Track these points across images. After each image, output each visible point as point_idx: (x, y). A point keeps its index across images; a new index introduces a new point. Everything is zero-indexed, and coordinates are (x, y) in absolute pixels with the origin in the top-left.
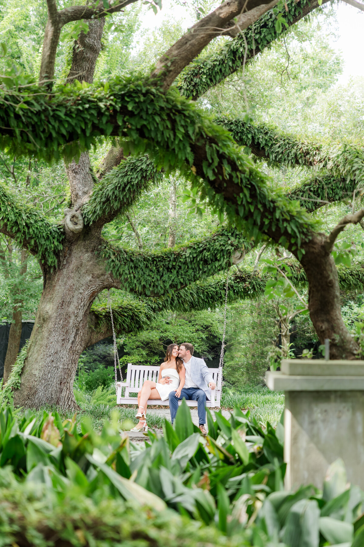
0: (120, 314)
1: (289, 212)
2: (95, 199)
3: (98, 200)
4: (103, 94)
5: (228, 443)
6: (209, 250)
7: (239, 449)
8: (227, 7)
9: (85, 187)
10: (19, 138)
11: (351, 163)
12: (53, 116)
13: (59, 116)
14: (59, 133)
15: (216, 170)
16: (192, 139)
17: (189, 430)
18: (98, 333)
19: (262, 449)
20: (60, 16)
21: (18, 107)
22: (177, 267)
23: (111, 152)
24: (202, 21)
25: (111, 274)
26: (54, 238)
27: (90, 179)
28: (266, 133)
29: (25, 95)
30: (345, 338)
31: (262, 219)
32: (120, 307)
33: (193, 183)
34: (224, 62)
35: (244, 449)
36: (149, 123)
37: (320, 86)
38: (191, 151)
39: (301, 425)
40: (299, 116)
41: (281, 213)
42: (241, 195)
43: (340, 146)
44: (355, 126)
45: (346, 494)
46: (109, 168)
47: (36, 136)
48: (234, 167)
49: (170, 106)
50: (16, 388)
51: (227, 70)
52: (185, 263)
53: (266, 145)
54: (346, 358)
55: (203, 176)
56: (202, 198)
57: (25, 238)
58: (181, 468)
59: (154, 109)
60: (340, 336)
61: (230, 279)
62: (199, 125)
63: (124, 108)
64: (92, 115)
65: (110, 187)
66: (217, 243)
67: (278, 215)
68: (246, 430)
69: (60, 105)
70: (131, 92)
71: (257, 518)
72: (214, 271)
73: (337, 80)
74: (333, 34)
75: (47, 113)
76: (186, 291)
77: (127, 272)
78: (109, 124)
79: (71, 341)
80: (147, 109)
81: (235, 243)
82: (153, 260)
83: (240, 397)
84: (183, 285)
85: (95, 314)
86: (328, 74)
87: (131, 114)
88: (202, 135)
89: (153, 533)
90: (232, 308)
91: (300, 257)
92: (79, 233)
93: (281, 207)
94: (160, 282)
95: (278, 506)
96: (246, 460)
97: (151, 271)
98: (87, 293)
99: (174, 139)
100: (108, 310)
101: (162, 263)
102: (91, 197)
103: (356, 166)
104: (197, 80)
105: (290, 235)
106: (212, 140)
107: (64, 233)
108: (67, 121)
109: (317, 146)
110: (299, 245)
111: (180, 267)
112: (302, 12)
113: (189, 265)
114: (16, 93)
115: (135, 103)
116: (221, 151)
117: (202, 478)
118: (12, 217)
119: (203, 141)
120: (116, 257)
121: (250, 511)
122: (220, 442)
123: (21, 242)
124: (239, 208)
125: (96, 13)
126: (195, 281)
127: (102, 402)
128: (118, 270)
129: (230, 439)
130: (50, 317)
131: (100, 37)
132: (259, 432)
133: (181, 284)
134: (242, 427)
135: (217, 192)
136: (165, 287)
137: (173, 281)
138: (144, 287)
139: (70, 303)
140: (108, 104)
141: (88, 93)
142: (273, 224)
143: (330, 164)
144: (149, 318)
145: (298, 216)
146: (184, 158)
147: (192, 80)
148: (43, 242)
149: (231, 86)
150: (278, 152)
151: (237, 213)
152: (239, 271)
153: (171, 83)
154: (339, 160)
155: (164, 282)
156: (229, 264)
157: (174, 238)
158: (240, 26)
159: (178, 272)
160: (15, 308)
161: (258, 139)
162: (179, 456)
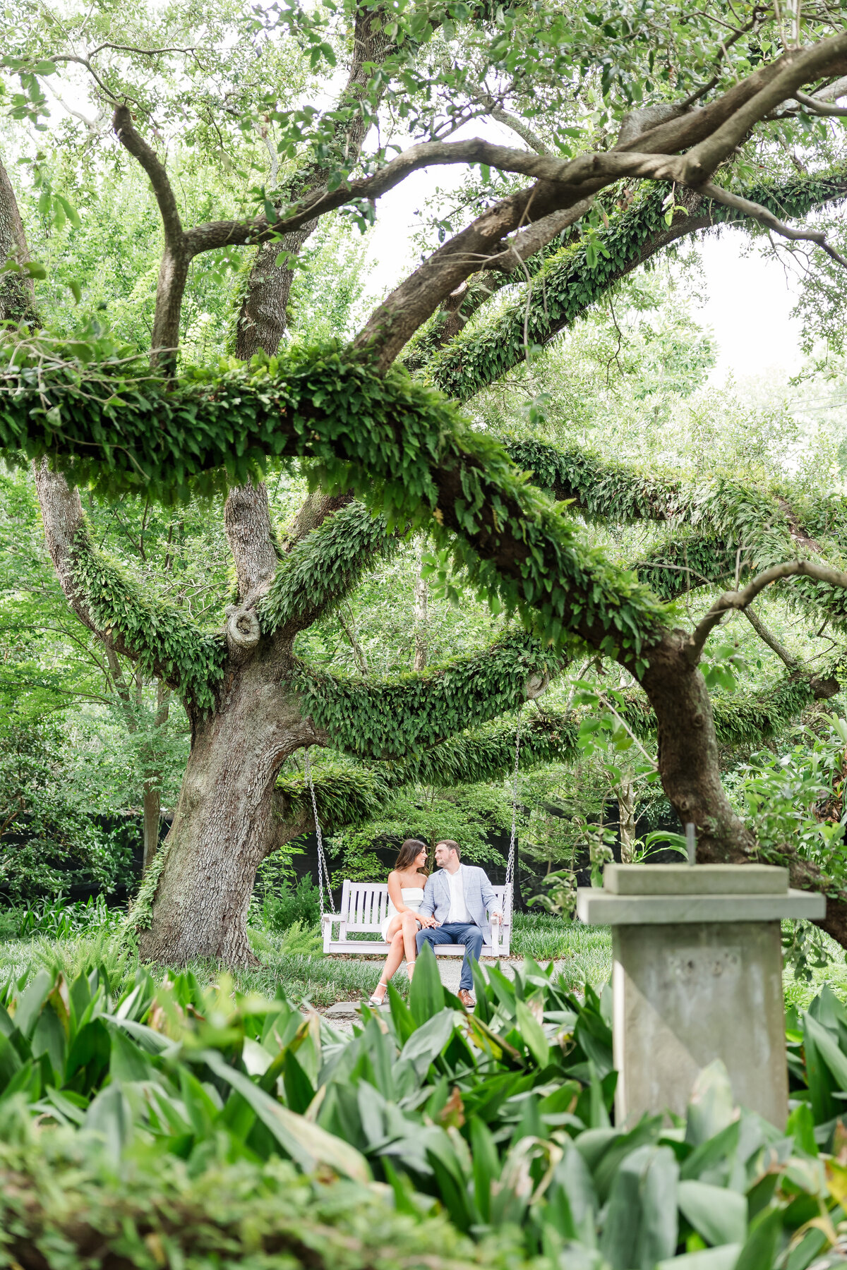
0: (329, 792)
1: (617, 591)
2: (280, 588)
3: (285, 589)
4: (267, 379)
5: (509, 1026)
6: (484, 675)
7: (529, 1038)
8: (494, 217)
9: (262, 567)
10: (111, 460)
11: (734, 512)
12: (174, 420)
13: (186, 421)
14: (185, 451)
15: (480, 516)
16: (433, 460)
17: (435, 1003)
18: (290, 825)
19: (575, 1038)
20: (187, 240)
21: (106, 403)
22: (428, 707)
23: (308, 504)
24: (447, 244)
25: (311, 721)
26: (208, 658)
27: (271, 552)
28: (582, 464)
29: (121, 380)
30: (727, 823)
31: (567, 605)
32: (329, 780)
33: (438, 541)
34: (504, 343)
35: (540, 1039)
36: (353, 431)
37: (676, 388)
38: (433, 480)
39: (643, 991)
40: (641, 440)
41: (603, 593)
42: (528, 561)
43: (713, 483)
44: (740, 454)
45: (733, 1130)
46: (304, 533)
47: (144, 458)
48: (514, 511)
49: (391, 399)
50: (143, 928)
51: (510, 357)
52: (442, 698)
53: (582, 484)
54: (731, 861)
55: (457, 527)
56: (457, 568)
57: (157, 659)
58: (418, 1078)
59: (362, 405)
60: (719, 821)
61: (525, 726)
62: (447, 432)
63: (306, 404)
64: (246, 417)
65: (306, 565)
66: (498, 662)
67: (596, 596)
68: (544, 1001)
69: (186, 401)
70: (319, 374)
71: (552, 1184)
72: (494, 711)
73: (707, 377)
74: (697, 295)
75: (163, 416)
76: (447, 749)
77: (339, 716)
78: (279, 433)
79: (241, 842)
80: (349, 404)
81: (531, 661)
82: (386, 694)
83: (548, 935)
84: (440, 738)
85: (283, 793)
86: (690, 367)
87: (320, 415)
88: (452, 452)
89: (312, 1236)
90: (532, 779)
91: (640, 673)
92: (253, 648)
93: (602, 583)
94: (399, 734)
95: (594, 1160)
96: (544, 1059)
97: (381, 713)
98: (269, 755)
99: (401, 459)
100: (306, 785)
101: (401, 700)
102: (272, 584)
103: (742, 517)
104: (456, 375)
105: (621, 633)
106: (472, 461)
107: (226, 649)
108: (202, 430)
109: (673, 483)
110: (638, 652)
111: (434, 706)
112: (639, 252)
113: (449, 701)
114: (102, 378)
115: (327, 393)
116: (488, 481)
117: (450, 1099)
118: (133, 623)
119: (455, 463)
120: (319, 690)
121: (538, 1170)
122: (495, 1027)
123: (149, 666)
124: (525, 586)
125: (253, 234)
126: (460, 730)
127: (300, 949)
128: (322, 713)
129: (514, 1019)
130: (203, 800)
131: (285, 302)
132: (571, 1004)
133: (437, 735)
134: (536, 995)
135: (483, 557)
136: (407, 741)
137: (421, 730)
138: (370, 742)
139: (238, 773)
140: (276, 396)
141: (239, 377)
142: (589, 614)
143: (696, 516)
144: (380, 799)
145: (635, 598)
146: (420, 494)
147: (448, 375)
148: (189, 666)
149: (520, 389)
150: (603, 496)
151: (522, 595)
152: (541, 712)
153: (394, 358)
154: (712, 507)
155: (405, 732)
156: (521, 699)
157: (424, 655)
158: (519, 252)
159: (429, 715)
160: (147, 786)
161: (567, 474)
162: (414, 1054)
